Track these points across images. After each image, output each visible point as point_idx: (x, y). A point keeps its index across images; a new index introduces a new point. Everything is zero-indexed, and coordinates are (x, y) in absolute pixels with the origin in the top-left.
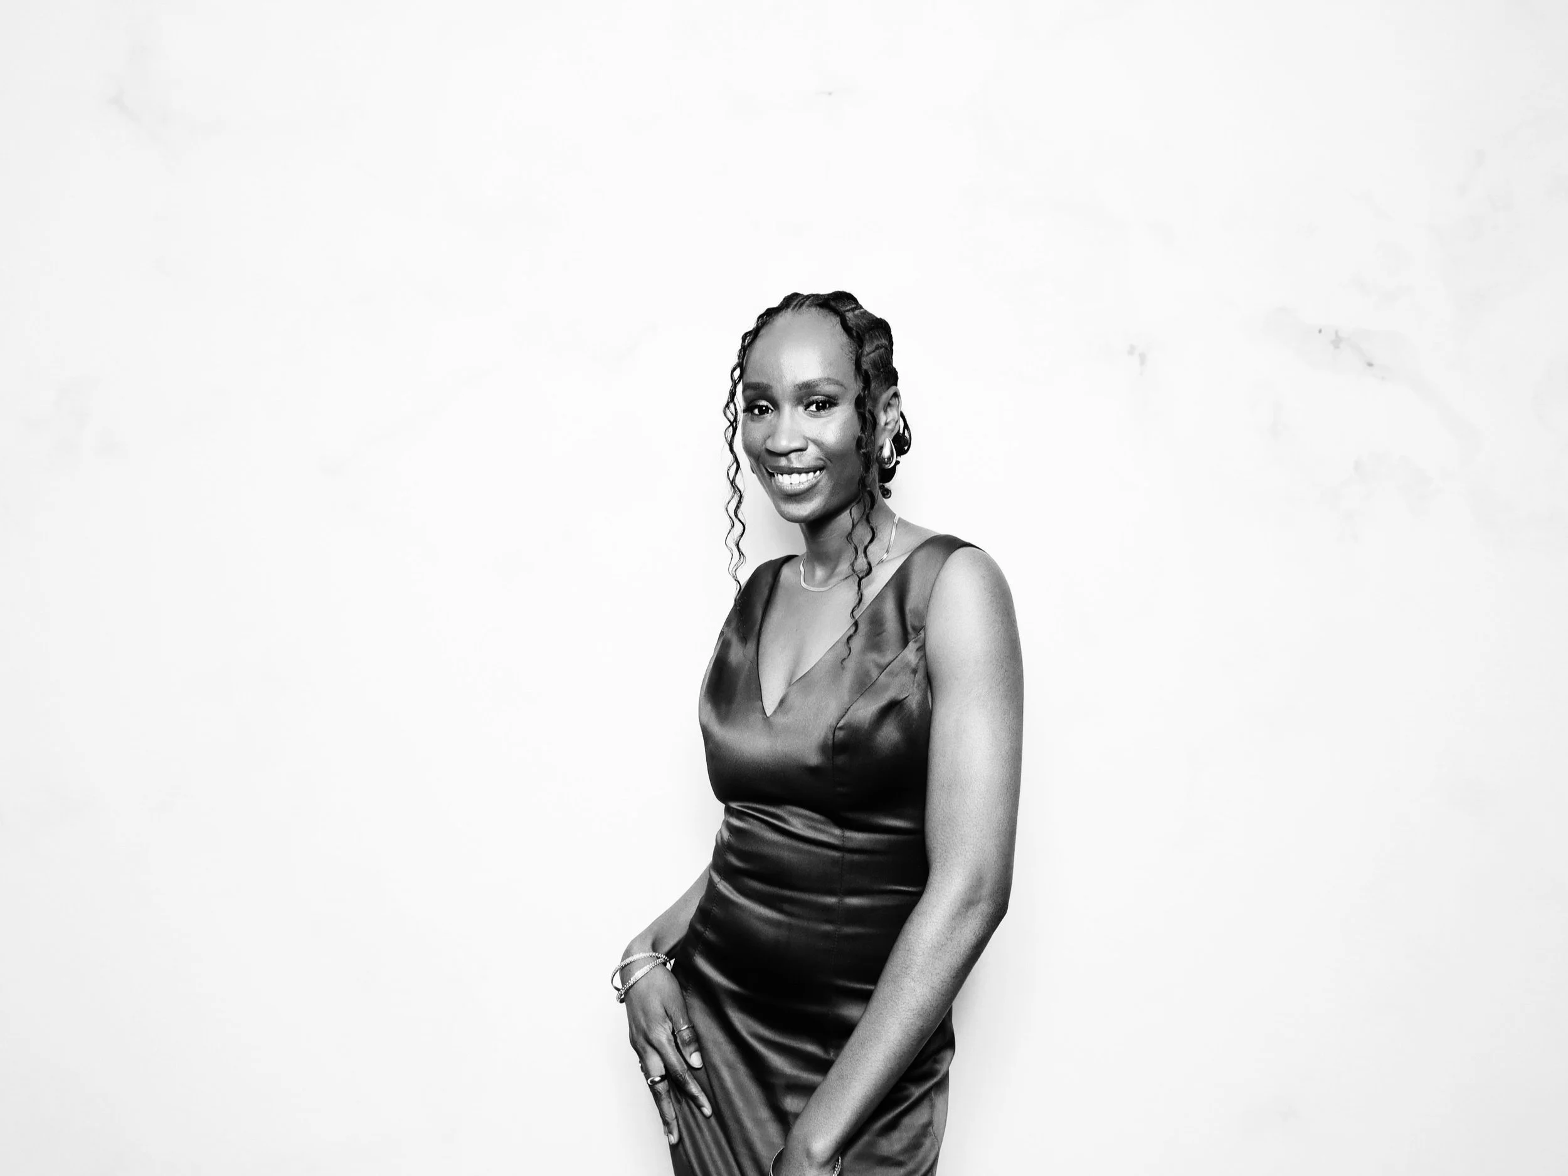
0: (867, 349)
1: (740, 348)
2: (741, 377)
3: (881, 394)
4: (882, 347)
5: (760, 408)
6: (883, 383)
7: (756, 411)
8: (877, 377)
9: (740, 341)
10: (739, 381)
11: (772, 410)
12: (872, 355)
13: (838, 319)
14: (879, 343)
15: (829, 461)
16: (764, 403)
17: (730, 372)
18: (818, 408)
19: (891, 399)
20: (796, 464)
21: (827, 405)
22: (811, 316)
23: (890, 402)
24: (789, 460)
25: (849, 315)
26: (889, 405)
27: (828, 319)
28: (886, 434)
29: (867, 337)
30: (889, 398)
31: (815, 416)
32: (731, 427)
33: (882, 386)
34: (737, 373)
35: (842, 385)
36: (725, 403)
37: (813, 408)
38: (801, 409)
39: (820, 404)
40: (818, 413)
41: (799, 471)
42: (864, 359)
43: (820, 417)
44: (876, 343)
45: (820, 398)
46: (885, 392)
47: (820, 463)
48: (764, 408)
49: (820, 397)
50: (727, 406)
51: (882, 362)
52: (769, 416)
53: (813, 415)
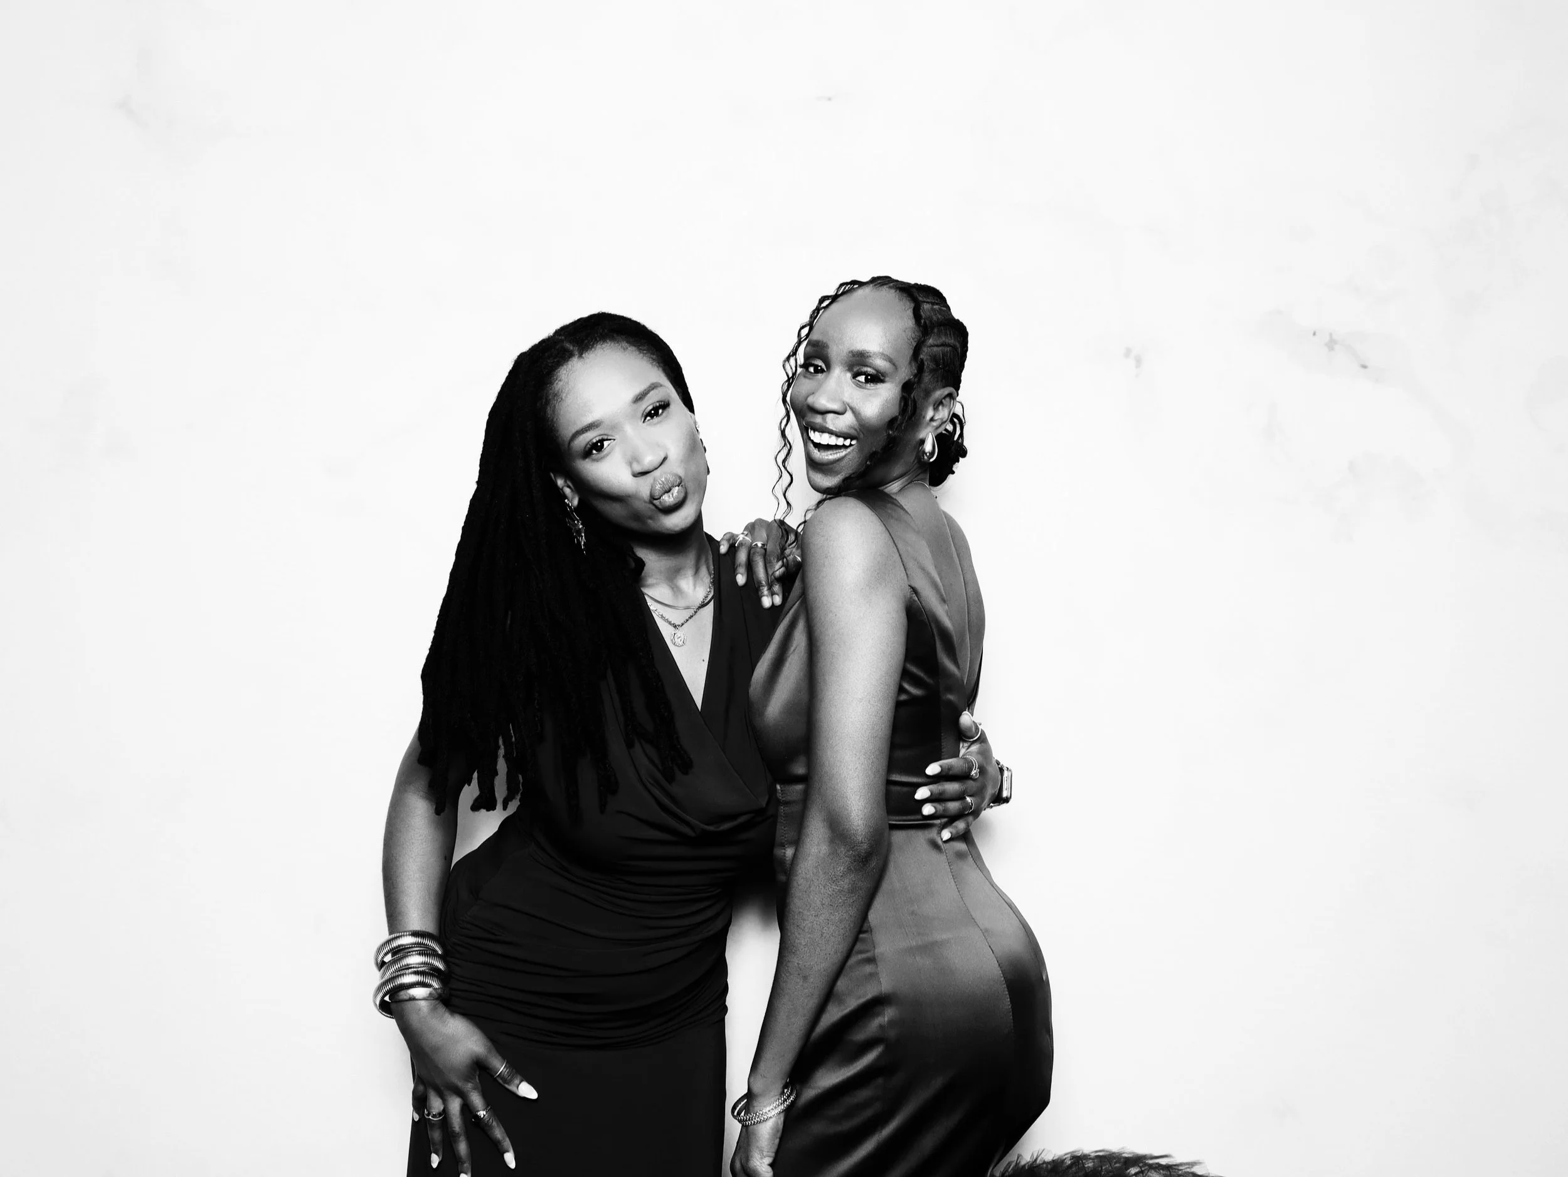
0: (931, 341)
1: (815, 308)
2: (807, 335)
3: (935, 389)
4: (949, 345)
5: (816, 367)
6: (940, 379)
7: (812, 369)
8: (933, 371)
9: (817, 302)
10: (805, 339)
11: (824, 370)
12: (935, 349)
13: (913, 305)
14: (947, 341)
15: (862, 432)
16: (820, 363)
17: (799, 328)
18: (867, 381)
19: (944, 398)
20: (830, 426)
21: (875, 380)
22: (887, 294)
23: (943, 400)
24: (824, 420)
25: (926, 306)
26: (941, 403)
28: (929, 429)
29: (936, 330)
30: (943, 396)
31: (860, 387)
32: (788, 382)
33: (937, 381)
34: (805, 331)
35: (894, 364)
36: (787, 355)
37: (862, 378)
38: (849, 375)
39: (869, 377)
40: (864, 385)
41: (831, 433)
42: (925, 349)
43: (865, 388)
44: (943, 339)
45: (869, 370)
46: (940, 388)
47: (853, 432)
48: (819, 368)
50: (788, 359)
51: (943, 359)
52: (820, 376)
53: (859, 385)
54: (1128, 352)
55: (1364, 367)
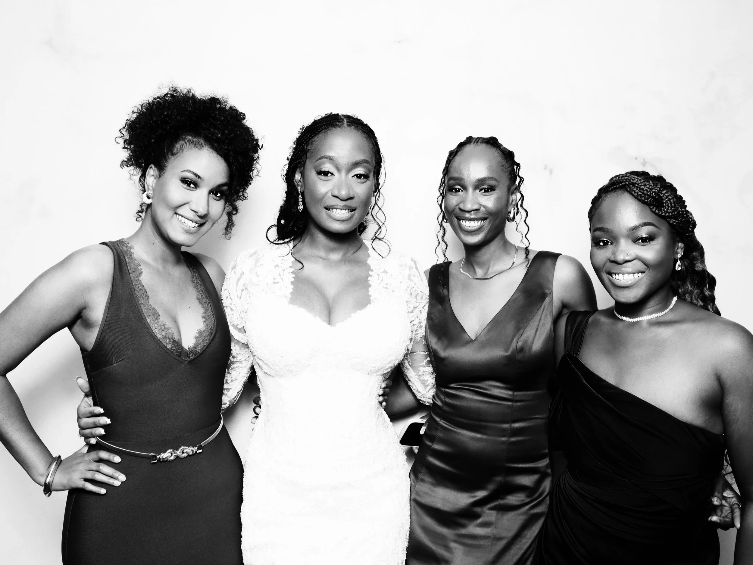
5: (456, 189)
6: (512, 182)
7: (454, 191)
11: (461, 190)
15: (489, 216)
16: (458, 187)
18: (486, 191)
20: (474, 216)
21: (490, 190)
22: (482, 147)
24: (470, 214)
26: (514, 193)
27: (491, 149)
28: (512, 206)
32: (441, 196)
35: (497, 181)
37: (483, 191)
38: (478, 191)
40: (485, 194)
46: (513, 186)
47: (485, 216)
48: (458, 190)
49: (486, 186)
52: (461, 193)
53: (483, 195)
54: (546, 167)
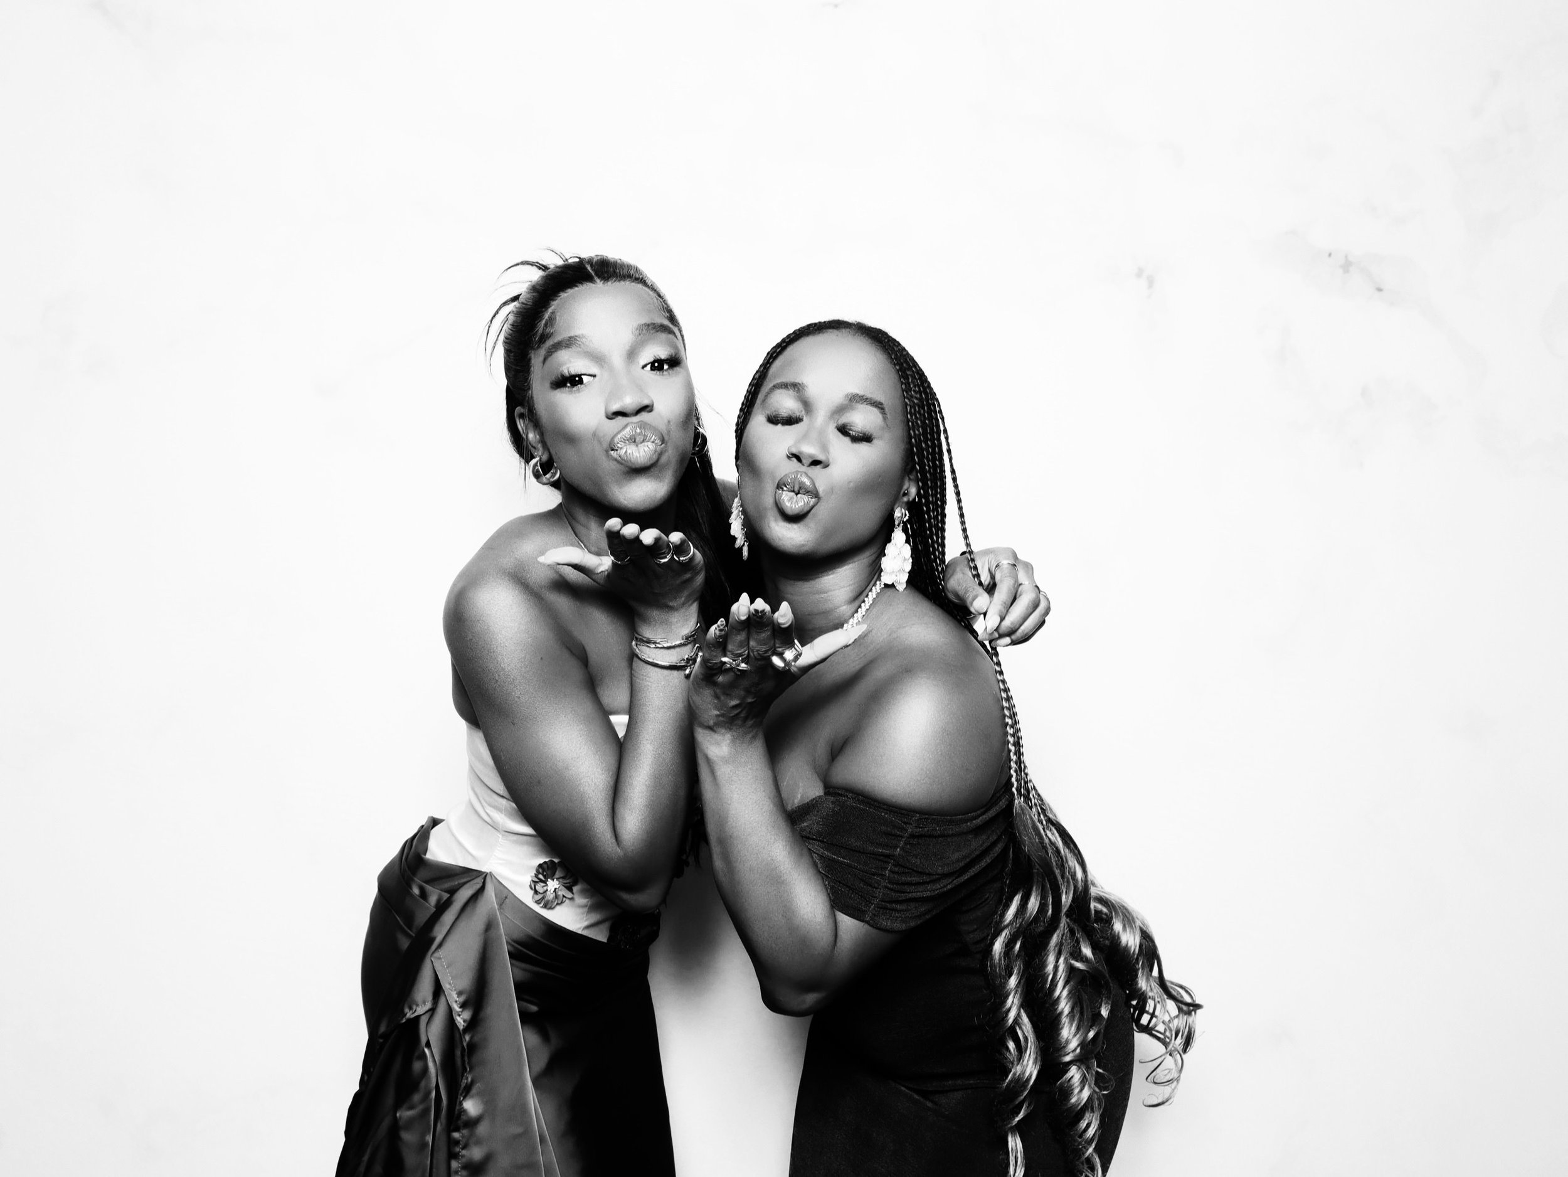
54: (1140, 273)
55: (1380, 290)
